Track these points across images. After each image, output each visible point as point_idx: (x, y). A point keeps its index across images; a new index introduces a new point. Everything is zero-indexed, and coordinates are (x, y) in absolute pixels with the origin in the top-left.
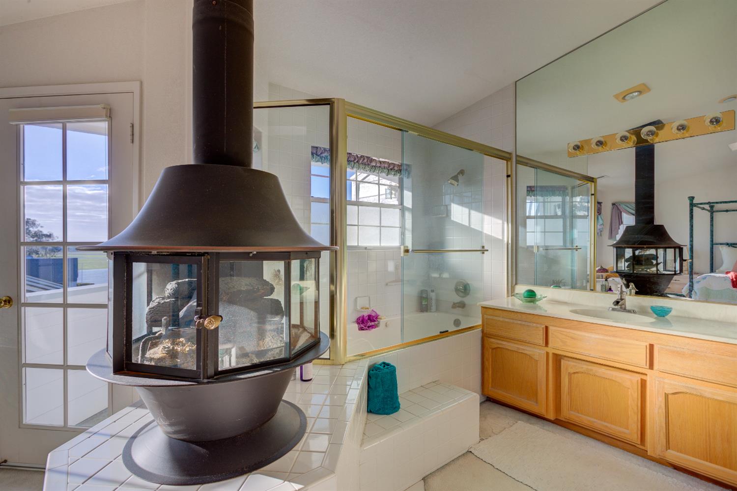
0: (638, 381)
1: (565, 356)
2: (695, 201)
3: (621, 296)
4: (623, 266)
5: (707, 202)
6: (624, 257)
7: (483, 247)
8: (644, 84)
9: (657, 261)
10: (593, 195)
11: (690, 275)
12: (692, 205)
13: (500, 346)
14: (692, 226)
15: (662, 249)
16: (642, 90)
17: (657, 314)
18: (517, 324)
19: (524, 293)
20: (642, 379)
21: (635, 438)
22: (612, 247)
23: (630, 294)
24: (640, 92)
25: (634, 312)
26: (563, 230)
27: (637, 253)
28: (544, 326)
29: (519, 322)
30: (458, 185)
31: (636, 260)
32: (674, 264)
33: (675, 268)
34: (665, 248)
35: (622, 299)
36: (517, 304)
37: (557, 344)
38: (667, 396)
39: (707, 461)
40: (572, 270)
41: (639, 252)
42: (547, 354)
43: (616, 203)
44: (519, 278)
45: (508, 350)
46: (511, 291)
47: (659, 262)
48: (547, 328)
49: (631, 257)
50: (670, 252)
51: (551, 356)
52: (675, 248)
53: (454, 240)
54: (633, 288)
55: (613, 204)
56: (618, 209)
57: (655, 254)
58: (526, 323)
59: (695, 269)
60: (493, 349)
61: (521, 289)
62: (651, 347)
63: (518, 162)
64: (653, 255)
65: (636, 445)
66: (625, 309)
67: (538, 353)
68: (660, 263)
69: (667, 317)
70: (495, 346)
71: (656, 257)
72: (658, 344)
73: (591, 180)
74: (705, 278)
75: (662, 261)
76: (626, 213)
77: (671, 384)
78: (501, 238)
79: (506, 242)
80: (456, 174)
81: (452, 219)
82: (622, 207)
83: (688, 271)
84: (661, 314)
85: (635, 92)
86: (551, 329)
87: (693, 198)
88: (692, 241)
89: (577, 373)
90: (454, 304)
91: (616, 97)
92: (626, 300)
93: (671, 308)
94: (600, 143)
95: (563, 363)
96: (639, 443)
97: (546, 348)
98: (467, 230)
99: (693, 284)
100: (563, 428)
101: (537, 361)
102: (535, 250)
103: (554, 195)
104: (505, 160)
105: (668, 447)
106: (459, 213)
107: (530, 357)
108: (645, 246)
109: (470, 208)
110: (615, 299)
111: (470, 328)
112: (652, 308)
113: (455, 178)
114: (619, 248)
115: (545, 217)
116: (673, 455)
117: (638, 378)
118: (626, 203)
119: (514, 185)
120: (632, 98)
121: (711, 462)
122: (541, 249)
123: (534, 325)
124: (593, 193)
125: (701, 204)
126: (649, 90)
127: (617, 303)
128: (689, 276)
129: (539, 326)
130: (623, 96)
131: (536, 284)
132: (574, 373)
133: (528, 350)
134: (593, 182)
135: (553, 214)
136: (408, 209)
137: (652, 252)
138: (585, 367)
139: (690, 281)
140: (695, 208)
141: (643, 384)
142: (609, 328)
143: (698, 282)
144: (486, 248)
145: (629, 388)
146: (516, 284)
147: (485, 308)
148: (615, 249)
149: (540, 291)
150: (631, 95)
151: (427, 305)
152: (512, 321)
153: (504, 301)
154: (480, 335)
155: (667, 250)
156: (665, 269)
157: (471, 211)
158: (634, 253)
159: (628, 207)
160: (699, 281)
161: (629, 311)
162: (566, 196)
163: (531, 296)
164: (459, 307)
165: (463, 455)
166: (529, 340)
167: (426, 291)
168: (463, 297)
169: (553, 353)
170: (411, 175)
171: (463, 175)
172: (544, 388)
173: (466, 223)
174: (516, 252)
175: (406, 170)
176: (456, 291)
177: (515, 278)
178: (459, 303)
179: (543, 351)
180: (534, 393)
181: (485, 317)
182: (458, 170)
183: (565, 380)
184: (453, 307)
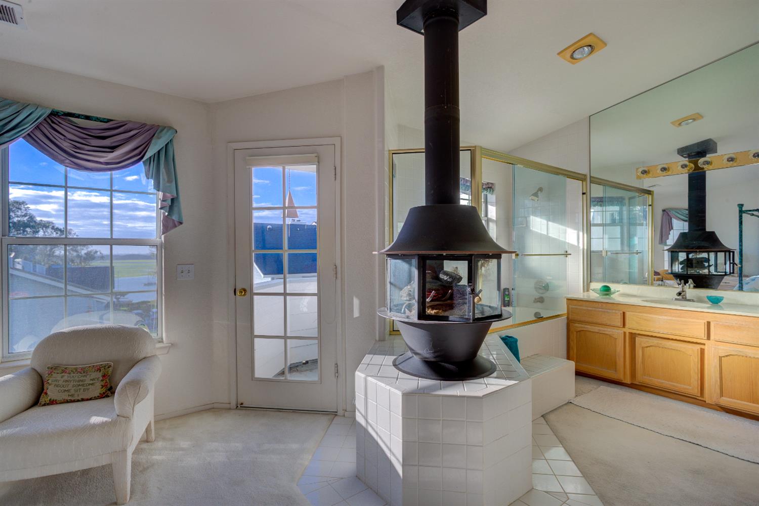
0: (698, 350)
1: (639, 334)
2: (744, 209)
3: (683, 289)
4: (678, 268)
5: (756, 209)
6: (678, 260)
7: (566, 252)
8: (698, 114)
9: (709, 264)
10: (650, 205)
11: (740, 278)
12: (741, 212)
13: (583, 329)
14: (741, 231)
15: (713, 253)
16: (695, 118)
17: (712, 302)
18: (599, 311)
19: (601, 289)
20: (701, 349)
21: (696, 391)
22: (667, 251)
23: (689, 288)
24: (694, 120)
25: (693, 301)
26: (621, 236)
27: (691, 256)
28: (622, 312)
29: (600, 310)
30: (538, 200)
31: (688, 263)
32: (724, 266)
33: (726, 269)
34: (716, 252)
35: (683, 291)
36: (594, 296)
37: (633, 324)
38: (720, 358)
39: (750, 402)
40: (629, 272)
41: (693, 256)
42: (625, 333)
43: (667, 209)
44: (594, 277)
45: (590, 331)
46: (587, 288)
47: (711, 264)
48: (624, 313)
49: (684, 260)
50: (721, 256)
51: (627, 334)
52: (725, 252)
53: (534, 246)
54: (691, 283)
55: (664, 211)
56: (668, 215)
57: (707, 257)
58: (606, 310)
59: (745, 272)
60: (577, 332)
61: (597, 286)
62: (709, 323)
63: (591, 182)
64: (706, 258)
65: (698, 398)
66: (686, 298)
67: (618, 333)
68: (711, 266)
69: (719, 304)
70: (578, 330)
71: (708, 260)
72: (715, 321)
73: (649, 192)
74: (753, 280)
75: (714, 264)
76: (676, 218)
77: (723, 349)
78: (576, 244)
79: (581, 247)
80: (536, 191)
81: (532, 229)
82: (672, 213)
83: (737, 273)
84: (716, 301)
85: (690, 120)
86: (628, 315)
87: (742, 205)
88: (741, 245)
89: (649, 346)
90: (535, 299)
91: (673, 123)
92: (687, 292)
93: (723, 297)
94: (664, 169)
95: (638, 339)
96: (699, 395)
97: (623, 329)
98: (547, 239)
99: (742, 285)
100: (638, 391)
101: (616, 339)
102: (604, 254)
103: (612, 205)
104: (580, 180)
105: (722, 395)
106: (538, 224)
107: (610, 336)
108: (698, 250)
109: (548, 220)
110: (678, 291)
111: (556, 316)
112: (708, 297)
113: (536, 195)
114: (674, 252)
116: (726, 401)
117: (699, 347)
118: (676, 210)
119: (589, 201)
120: (687, 124)
121: (754, 403)
122: (608, 253)
123: (614, 311)
124: (650, 204)
125: (750, 211)
126: (702, 117)
127: (680, 294)
128: (738, 278)
129: (617, 312)
130: (678, 123)
131: (609, 282)
132: (647, 347)
133: (609, 331)
134: (650, 194)
136: (492, 220)
137: (705, 255)
138: (655, 341)
139: (740, 283)
140: (744, 215)
141: (702, 352)
142: (675, 311)
143: (747, 284)
144: (569, 252)
145: (691, 356)
146: (591, 282)
147: (569, 300)
148: (670, 253)
149: (613, 287)
150: (686, 122)
151: (509, 301)
152: (594, 309)
153: (580, 294)
154: (565, 321)
155: (719, 253)
156: (716, 270)
157: (549, 222)
158: (688, 256)
159: (678, 213)
160: (749, 283)
161: (689, 300)
162: (623, 206)
163: (607, 290)
164: (540, 302)
165: (566, 404)
166: (609, 323)
167: (508, 289)
168: (542, 294)
169: (629, 333)
170: (495, 192)
171: (541, 192)
172: (622, 359)
173: (545, 233)
174: (591, 257)
175: (491, 188)
176: (536, 288)
177: (589, 277)
178: (540, 298)
179: (621, 331)
180: (613, 365)
181: (570, 306)
182: (537, 188)
183: (639, 353)
184: (534, 302)
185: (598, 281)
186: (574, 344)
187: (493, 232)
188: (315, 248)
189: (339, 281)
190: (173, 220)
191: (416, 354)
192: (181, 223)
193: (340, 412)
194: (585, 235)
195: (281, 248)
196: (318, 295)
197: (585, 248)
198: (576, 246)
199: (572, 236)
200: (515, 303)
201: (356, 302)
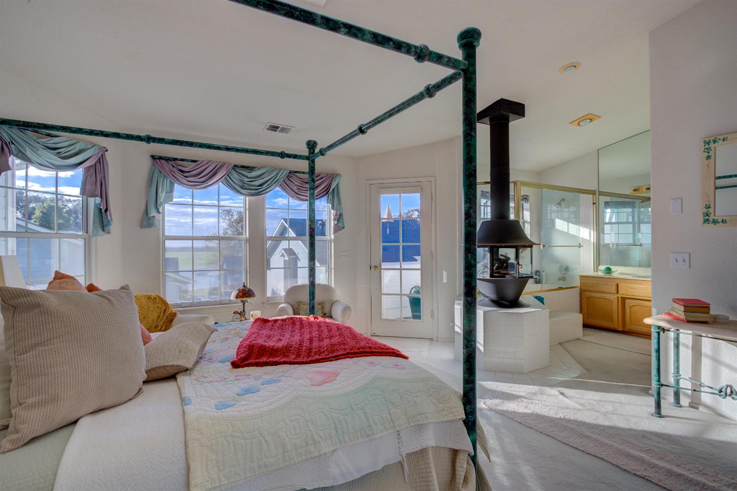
1: (628, 298)
7: (580, 244)
13: (590, 296)
18: (601, 283)
19: (605, 269)
26: (633, 232)
28: (616, 284)
30: (561, 208)
36: (600, 274)
37: (623, 292)
42: (618, 297)
44: (601, 261)
45: (595, 297)
46: (596, 269)
48: (617, 284)
51: (620, 298)
53: (557, 240)
58: (607, 283)
60: (587, 298)
61: (602, 267)
63: (599, 195)
67: (613, 297)
70: (587, 296)
78: (589, 239)
79: (592, 241)
80: (559, 201)
81: (557, 228)
86: (620, 285)
89: (635, 305)
90: (559, 278)
94: (648, 189)
95: (627, 301)
97: (617, 294)
98: (567, 234)
100: (627, 335)
101: (612, 301)
102: (611, 246)
103: (625, 207)
104: (592, 194)
106: (560, 225)
107: (608, 300)
111: (572, 287)
113: (559, 204)
115: (618, 223)
119: (598, 208)
122: (615, 245)
123: (611, 283)
129: (613, 283)
131: (612, 264)
132: (633, 306)
133: (607, 296)
135: (625, 221)
136: (527, 222)
138: (637, 302)
144: (582, 245)
146: (599, 265)
147: (582, 277)
149: (613, 268)
151: (540, 280)
152: (598, 282)
153: (592, 273)
154: (579, 291)
157: (569, 224)
162: (635, 208)
163: (609, 270)
164: (562, 280)
165: (576, 340)
166: (608, 291)
167: (539, 271)
168: (564, 274)
169: (621, 297)
170: (529, 201)
171: (564, 201)
172: (616, 315)
173: (566, 231)
174: (599, 248)
175: (526, 198)
176: (559, 270)
177: (598, 261)
178: (562, 277)
179: (616, 296)
180: (610, 319)
181: (582, 281)
182: (561, 199)
183: (628, 310)
184: (558, 280)
185: (604, 265)
186: (584, 306)
187: (527, 230)
188: (419, 242)
189: (434, 262)
190: (339, 227)
191: (487, 297)
192: (344, 228)
193: (435, 339)
194: (595, 232)
195: (399, 242)
196: (421, 269)
197: (595, 241)
198: (588, 240)
199: (586, 234)
200: (544, 281)
201: (445, 273)
